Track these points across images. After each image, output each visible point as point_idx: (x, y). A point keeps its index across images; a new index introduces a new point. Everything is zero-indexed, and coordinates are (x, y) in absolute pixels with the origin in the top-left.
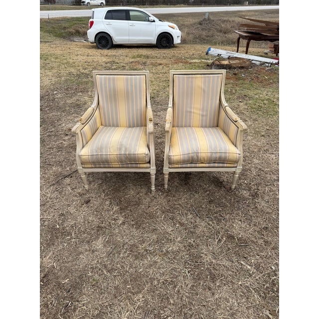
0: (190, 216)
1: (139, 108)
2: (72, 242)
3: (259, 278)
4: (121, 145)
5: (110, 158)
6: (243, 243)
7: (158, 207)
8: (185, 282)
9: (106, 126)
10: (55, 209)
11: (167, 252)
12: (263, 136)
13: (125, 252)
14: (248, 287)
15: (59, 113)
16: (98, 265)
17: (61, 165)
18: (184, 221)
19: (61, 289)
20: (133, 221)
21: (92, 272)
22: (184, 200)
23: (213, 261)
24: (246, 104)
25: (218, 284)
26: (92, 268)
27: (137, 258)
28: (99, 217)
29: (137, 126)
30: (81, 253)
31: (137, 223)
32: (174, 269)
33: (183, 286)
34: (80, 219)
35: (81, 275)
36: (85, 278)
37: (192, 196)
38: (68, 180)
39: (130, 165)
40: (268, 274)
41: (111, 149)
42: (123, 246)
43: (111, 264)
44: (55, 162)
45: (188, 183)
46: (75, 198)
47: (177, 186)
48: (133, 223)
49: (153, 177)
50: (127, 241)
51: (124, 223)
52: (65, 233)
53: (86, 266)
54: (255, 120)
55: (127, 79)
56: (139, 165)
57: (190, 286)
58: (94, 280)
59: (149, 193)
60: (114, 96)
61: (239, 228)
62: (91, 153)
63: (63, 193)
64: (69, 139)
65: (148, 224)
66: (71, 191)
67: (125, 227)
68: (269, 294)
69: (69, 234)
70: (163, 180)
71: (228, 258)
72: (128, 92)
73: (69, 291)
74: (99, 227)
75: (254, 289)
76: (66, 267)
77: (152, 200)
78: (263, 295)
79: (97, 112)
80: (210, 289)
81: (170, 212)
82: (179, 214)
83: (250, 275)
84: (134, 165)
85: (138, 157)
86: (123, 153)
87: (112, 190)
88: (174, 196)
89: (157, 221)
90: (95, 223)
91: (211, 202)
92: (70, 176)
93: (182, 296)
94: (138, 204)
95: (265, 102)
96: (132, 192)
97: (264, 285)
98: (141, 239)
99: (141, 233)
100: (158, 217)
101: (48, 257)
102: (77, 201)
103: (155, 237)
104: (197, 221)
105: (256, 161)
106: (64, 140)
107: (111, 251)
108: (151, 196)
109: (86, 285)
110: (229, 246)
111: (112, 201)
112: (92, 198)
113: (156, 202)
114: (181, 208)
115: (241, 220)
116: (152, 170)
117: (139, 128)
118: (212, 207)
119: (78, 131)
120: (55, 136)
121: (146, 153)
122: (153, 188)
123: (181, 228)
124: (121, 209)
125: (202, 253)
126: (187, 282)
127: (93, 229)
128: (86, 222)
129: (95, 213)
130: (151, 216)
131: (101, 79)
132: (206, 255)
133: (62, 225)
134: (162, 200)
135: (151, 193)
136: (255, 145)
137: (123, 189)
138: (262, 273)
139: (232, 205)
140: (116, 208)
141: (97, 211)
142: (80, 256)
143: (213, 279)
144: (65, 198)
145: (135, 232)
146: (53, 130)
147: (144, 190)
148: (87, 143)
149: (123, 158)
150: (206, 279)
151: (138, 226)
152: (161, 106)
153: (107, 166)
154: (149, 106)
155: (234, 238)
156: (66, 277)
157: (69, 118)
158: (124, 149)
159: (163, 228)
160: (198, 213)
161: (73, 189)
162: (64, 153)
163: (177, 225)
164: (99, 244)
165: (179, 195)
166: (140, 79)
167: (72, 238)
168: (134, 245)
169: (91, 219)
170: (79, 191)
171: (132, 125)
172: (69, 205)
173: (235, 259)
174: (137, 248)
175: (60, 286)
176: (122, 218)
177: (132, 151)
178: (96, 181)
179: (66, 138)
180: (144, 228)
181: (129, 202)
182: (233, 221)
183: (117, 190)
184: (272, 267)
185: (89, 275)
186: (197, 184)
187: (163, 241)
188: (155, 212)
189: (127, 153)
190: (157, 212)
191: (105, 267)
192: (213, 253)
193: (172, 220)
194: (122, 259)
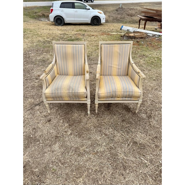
0: (111, 130)
1: (80, 64)
3: (152, 168)
5: (63, 95)
6: (143, 147)
7: (91, 124)
8: (108, 171)
9: (60, 75)
10: (30, 125)
11: (97, 152)
12: (154, 80)
13: (72, 152)
14: (145, 174)
15: (32, 66)
16: (56, 160)
17: (34, 98)
18: (107, 133)
19: (33, 175)
20: (76, 132)
21: (52, 165)
22: (107, 120)
23: (125, 157)
24: (144, 60)
25: (127, 172)
26: (52, 162)
27: (79, 155)
28: (56, 130)
29: (79, 75)
30: (45, 152)
31: (79, 134)
32: (101, 163)
33: (107, 173)
34: (45, 132)
35: (45, 167)
36: (48, 168)
37: (112, 117)
38: (37, 107)
39: (75, 99)
40: (158, 165)
41: (63, 89)
42: (71, 148)
43: (63, 159)
44: (30, 96)
45: (110, 109)
46: (42, 118)
47: (103, 111)
48: (77, 134)
49: (89, 106)
50: (73, 145)
51: (71, 134)
52: (36, 140)
53: (48, 161)
54: (150, 70)
55: (73, 47)
56: (80, 99)
57: (111, 173)
58: (53, 169)
60: (65, 57)
61: (140, 137)
62: (51, 92)
63: (35, 115)
64: (38, 82)
65: (85, 135)
66: (39, 114)
67: (72, 136)
68: (158, 178)
69: (39, 141)
70: (95, 107)
71: (134, 155)
72: (73, 55)
73: (38, 177)
74: (56, 136)
75: (149, 175)
76: (37, 161)
77: (88, 120)
78: (154, 179)
79: (55, 67)
80: (123, 175)
81: (99, 128)
82: (104, 128)
83: (147, 167)
84: (78, 99)
85: (80, 94)
86: (71, 92)
87: (64, 113)
88: (101, 117)
89: (91, 133)
90: (54, 134)
91: (123, 121)
92: (39, 104)
93: (106, 179)
94: (80, 122)
95: (156, 59)
96: (76, 115)
97: (155, 173)
98: (82, 144)
99: (81, 140)
100: (91, 130)
101: (26, 155)
102: (43, 120)
103: (90, 142)
104: (115, 133)
105: (150, 96)
106: (36, 82)
107: (64, 151)
108: (87, 117)
109: (48, 172)
110: (134, 149)
111: (64, 120)
112: (52, 118)
113: (90, 121)
114: (105, 125)
115: (141, 132)
116: (88, 102)
118: (124, 124)
119: (44, 79)
121: (85, 92)
122: (89, 112)
123: (105, 137)
124: (70, 125)
125: (118, 153)
126: (109, 171)
127: (53, 138)
128: (49, 133)
129: (54, 128)
130: (88, 130)
131: (57, 47)
132: (120, 154)
133: (34, 135)
134: (94, 120)
135: (87, 115)
136: (150, 86)
137: (71, 113)
138: (154, 165)
139: (136, 123)
140: (66, 125)
141: (55, 127)
142: (45, 154)
143: (125, 169)
144: (36, 118)
145: (78, 140)
146: (29, 76)
147: (83, 114)
148: (49, 85)
149: (71, 95)
150: (120, 169)
151: (80, 136)
152: (93, 62)
153: (61, 99)
154: (86, 63)
155: (137, 143)
156: (37, 167)
157: (38, 68)
158: (71, 89)
159: (95, 137)
160: (115, 128)
161: (41, 112)
162: (35, 91)
163: (103, 136)
164: (56, 147)
165: (104, 117)
166: (81, 47)
167: (40, 143)
168: (77, 148)
169: (51, 131)
170: (44, 114)
171: (76, 75)
172: (38, 123)
173: (137, 156)
174: (79, 149)
175: (33, 173)
176: (70, 131)
177: (76, 91)
178: (55, 107)
179: (37, 81)
180: (83, 137)
181: (74, 121)
182: (137, 132)
183: (67, 113)
184: (160, 161)
185: (50, 166)
186: (115, 110)
187: (95, 145)
188: (90, 127)
189: (73, 92)
190: (91, 127)
191: (60, 161)
192: (125, 153)
193: (100, 132)
194: (70, 156)
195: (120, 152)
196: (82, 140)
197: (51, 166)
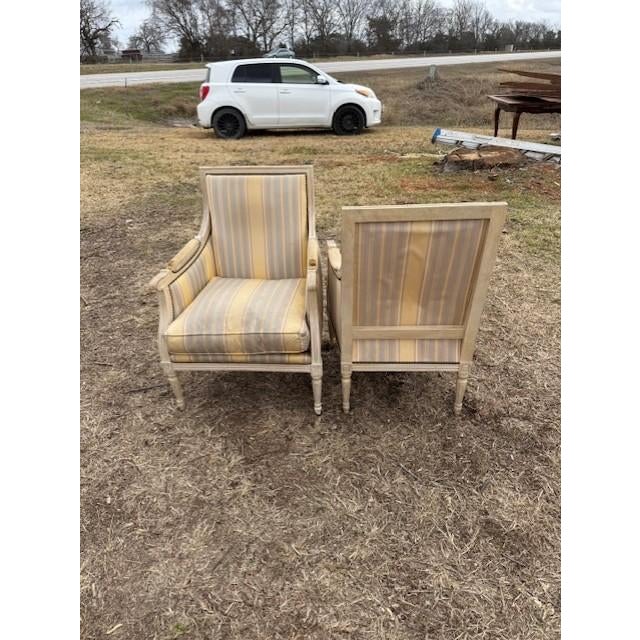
0: (401, 479)
1: (292, 241)
2: (135, 535)
4: (250, 314)
5: (226, 342)
7: (327, 457)
11: (349, 561)
13: (252, 561)
15: (132, 262)
16: (190, 592)
17: (128, 367)
18: (386, 488)
20: (271, 488)
21: (174, 608)
22: (387, 442)
23: (456, 585)
24: (517, 237)
26: (175, 597)
27: (276, 573)
28: (198, 478)
29: (289, 278)
30: (153, 561)
31: (280, 494)
32: (363, 604)
34: (158, 484)
35: (148, 615)
36: (156, 623)
37: (404, 431)
38: (138, 398)
39: (267, 358)
41: (229, 323)
42: (247, 546)
43: (217, 588)
44: (116, 359)
46: (150, 437)
47: (371, 411)
48: (271, 493)
49: (317, 384)
50: (256, 534)
51: (251, 494)
52: (118, 514)
53: (162, 593)
54: (538, 269)
55: (268, 184)
56: (287, 358)
58: (177, 627)
59: (309, 426)
60: (240, 216)
61: (511, 506)
62: (188, 331)
63: (126, 426)
64: (147, 313)
65: (305, 497)
66: (142, 420)
67: (253, 503)
69: (132, 516)
70: (341, 397)
71: (489, 577)
72: (269, 209)
74: (196, 501)
76: (118, 594)
77: (316, 442)
79: (207, 251)
81: (354, 469)
82: (376, 473)
84: (277, 358)
85: (284, 339)
86: (253, 331)
87: (231, 418)
88: (364, 433)
89: (324, 489)
90: (189, 492)
91: (446, 446)
96: (271, 423)
98: (289, 530)
99: (289, 515)
100: (327, 481)
103: (319, 525)
107: (220, 557)
108: (313, 431)
111: (230, 443)
113: (323, 447)
114: (380, 460)
116: (315, 368)
117: (290, 280)
118: (450, 457)
119: (163, 286)
120: (121, 305)
121: (302, 332)
122: (318, 408)
123: (378, 506)
124: (247, 461)
125: (427, 566)
130: (314, 477)
131: (215, 183)
132: (436, 570)
133: (119, 496)
134: (337, 442)
137: (255, 417)
140: (236, 459)
142: (151, 569)
145: (277, 515)
146: (117, 293)
147: (298, 419)
148: (182, 311)
149: (254, 342)
150: (436, 630)
151: (283, 499)
153: (220, 358)
154: (313, 236)
156: (118, 617)
158: (254, 322)
159: (338, 506)
161: (147, 416)
162: (134, 342)
163: (371, 500)
164: (194, 541)
165: (376, 430)
166: (295, 182)
167: (136, 526)
168: (272, 545)
171: (277, 275)
174: (279, 550)
176: (249, 483)
177: (273, 326)
179: (142, 310)
180: (297, 506)
181: (264, 446)
183: (240, 419)
185: (168, 614)
186: (415, 407)
187: (339, 537)
188: (320, 469)
189: (262, 332)
190: (327, 469)
191: (205, 596)
192: (453, 566)
193: (360, 486)
194: (244, 577)
195: (435, 565)
196: (292, 517)
197: (171, 612)
